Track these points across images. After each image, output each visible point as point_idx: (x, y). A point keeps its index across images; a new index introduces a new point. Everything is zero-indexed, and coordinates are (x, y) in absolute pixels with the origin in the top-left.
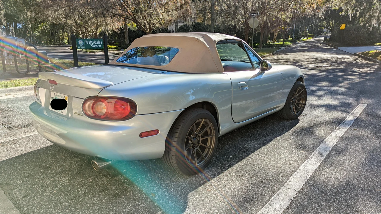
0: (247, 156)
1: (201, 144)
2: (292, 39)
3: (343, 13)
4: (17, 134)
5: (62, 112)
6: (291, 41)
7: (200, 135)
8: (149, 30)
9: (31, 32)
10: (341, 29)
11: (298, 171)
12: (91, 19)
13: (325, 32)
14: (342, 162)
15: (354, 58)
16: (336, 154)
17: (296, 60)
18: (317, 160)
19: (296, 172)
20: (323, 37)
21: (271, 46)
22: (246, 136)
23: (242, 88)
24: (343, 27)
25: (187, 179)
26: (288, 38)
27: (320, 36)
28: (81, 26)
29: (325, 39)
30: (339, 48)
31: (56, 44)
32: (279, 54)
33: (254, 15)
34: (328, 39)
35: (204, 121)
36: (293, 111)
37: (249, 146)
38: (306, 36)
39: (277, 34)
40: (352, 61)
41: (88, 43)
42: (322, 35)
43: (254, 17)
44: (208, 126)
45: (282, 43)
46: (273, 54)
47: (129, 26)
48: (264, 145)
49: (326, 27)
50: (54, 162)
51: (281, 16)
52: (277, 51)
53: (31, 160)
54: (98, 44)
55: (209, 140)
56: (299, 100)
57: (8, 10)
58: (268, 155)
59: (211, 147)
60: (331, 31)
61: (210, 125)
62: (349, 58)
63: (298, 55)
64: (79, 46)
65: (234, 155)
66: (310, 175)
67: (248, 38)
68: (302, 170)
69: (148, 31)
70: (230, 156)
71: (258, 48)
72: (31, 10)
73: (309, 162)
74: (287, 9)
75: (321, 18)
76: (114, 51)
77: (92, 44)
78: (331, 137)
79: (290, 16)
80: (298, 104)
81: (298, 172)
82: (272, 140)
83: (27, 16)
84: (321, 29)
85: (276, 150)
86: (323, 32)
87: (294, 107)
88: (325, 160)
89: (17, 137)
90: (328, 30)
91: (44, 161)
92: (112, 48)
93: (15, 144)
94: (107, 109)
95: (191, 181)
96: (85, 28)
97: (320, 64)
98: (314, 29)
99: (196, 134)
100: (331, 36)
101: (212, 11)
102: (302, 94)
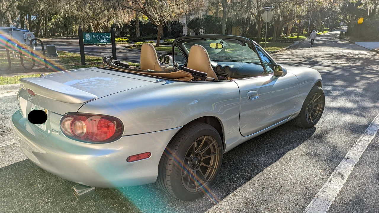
0: (255, 176)
1: (202, 164)
2: (307, 32)
3: (361, 7)
4: (7, 140)
5: (42, 127)
6: (305, 35)
7: (201, 154)
8: (159, 23)
9: (45, 24)
10: (358, 23)
11: (315, 198)
12: (102, 11)
13: (341, 25)
14: (366, 187)
15: (372, 54)
16: (359, 175)
17: (310, 56)
18: (337, 183)
19: (313, 200)
20: (340, 31)
21: (285, 40)
22: (255, 148)
23: (252, 97)
24: (361, 21)
25: (186, 205)
26: (303, 31)
27: (336, 29)
28: (93, 18)
29: (342, 33)
30: (356, 43)
31: (68, 36)
32: (294, 49)
33: (268, 9)
34: (344, 33)
35: (206, 138)
36: (309, 118)
37: (259, 161)
38: (321, 30)
39: (291, 27)
40: (370, 58)
41: (96, 37)
42: (338, 28)
43: (268, 10)
44: (211, 143)
45: (296, 37)
46: (287, 49)
47: (140, 19)
48: (275, 160)
49: (343, 21)
50: (39, 178)
51: (296, 9)
52: (291, 45)
53: (16, 173)
54: (105, 39)
55: (212, 159)
56: (316, 107)
57: (21, 2)
58: (281, 175)
59: (215, 167)
60: (348, 25)
61: (214, 142)
62: (366, 54)
63: (313, 50)
64: (85, 40)
65: (241, 173)
66: (330, 205)
67: (261, 31)
68: (320, 197)
69: (159, 25)
70: (237, 175)
71: (271, 42)
72: (44, 2)
73: (329, 186)
74: (303, 3)
75: (338, 12)
76: (125, 44)
77: (99, 38)
78: (352, 151)
79: (306, 9)
80: (315, 111)
81: (315, 200)
82: (284, 153)
83: (39, 8)
84: (337, 22)
85: (290, 168)
86: (339, 26)
87: (310, 114)
88: (346, 183)
89: (8, 143)
90: (344, 24)
91: (29, 175)
92: (123, 41)
93: (3, 152)
94: (87, 128)
95: (189, 208)
96: (97, 20)
97: (336, 60)
98: (330, 23)
99: (196, 153)
100: (347, 30)
101: (224, 3)
102: (319, 100)
